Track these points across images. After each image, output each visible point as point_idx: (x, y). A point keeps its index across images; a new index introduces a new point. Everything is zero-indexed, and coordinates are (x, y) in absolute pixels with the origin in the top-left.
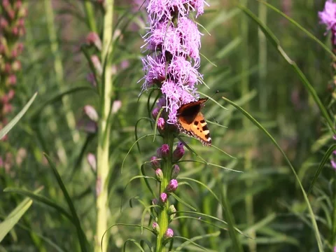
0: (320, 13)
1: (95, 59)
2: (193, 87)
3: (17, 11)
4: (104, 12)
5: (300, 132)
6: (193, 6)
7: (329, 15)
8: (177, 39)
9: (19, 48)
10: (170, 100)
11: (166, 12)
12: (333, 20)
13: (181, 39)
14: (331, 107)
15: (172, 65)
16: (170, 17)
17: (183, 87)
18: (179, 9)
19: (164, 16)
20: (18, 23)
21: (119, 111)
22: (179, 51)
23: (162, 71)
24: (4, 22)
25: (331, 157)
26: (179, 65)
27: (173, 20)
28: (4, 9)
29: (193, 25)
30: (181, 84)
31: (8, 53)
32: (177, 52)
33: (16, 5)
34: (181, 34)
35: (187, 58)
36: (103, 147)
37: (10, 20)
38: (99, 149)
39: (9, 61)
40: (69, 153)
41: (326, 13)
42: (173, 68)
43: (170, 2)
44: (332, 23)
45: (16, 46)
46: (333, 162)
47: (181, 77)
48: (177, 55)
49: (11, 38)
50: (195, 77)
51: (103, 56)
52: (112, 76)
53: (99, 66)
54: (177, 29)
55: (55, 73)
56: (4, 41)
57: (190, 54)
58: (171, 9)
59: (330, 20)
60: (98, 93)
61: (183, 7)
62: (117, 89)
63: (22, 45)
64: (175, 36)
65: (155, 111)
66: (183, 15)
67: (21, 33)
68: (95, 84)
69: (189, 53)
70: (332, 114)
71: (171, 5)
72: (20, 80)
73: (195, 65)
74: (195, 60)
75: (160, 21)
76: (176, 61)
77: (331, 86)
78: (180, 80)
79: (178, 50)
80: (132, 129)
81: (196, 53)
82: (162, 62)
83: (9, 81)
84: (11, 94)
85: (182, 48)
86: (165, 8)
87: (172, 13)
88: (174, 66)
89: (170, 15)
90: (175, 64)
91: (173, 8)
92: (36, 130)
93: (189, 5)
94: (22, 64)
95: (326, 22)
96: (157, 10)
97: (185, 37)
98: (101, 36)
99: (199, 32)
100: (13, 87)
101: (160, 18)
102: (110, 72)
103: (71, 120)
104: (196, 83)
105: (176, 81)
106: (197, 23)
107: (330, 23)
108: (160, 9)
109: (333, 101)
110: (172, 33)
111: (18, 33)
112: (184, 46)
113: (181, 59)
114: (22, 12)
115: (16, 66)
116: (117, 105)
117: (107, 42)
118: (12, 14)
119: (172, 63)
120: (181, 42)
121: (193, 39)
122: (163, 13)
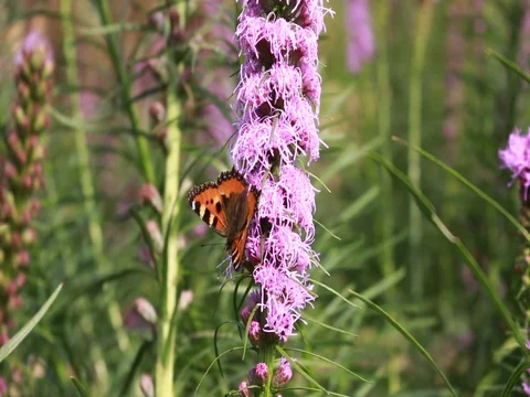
0: (501, 152)
1: (152, 226)
2: (304, 272)
3: (30, 152)
4: (166, 152)
5: (475, 330)
6: (303, 147)
7: (515, 155)
8: (277, 199)
9: (34, 208)
10: (268, 294)
11: (261, 158)
12: (521, 163)
13: (285, 199)
14: (521, 299)
15: (270, 239)
16: (268, 166)
17: (288, 273)
18: (281, 152)
19: (258, 164)
20: (31, 169)
21: (191, 306)
22: (282, 218)
23: (256, 248)
24: (9, 168)
25: (523, 376)
26: (282, 238)
27: (272, 170)
28: (9, 147)
29: (303, 176)
30: (285, 269)
31: (16, 216)
32: (278, 220)
33: (28, 142)
34: (284, 191)
35: (294, 229)
36: (164, 364)
37: (19, 165)
38: (159, 367)
39: (19, 228)
40: (112, 367)
41: (511, 153)
42: (272, 243)
43: (267, 142)
44: (521, 168)
45: (28, 205)
46: (524, 385)
47: (286, 258)
48: (278, 224)
49: (21, 192)
50: (307, 257)
51: (165, 220)
52: (179, 252)
53: (157, 237)
54: (278, 184)
55: (90, 243)
56: (9, 198)
57: (300, 222)
58: (269, 152)
59: (516, 163)
60: (157, 278)
61: (288, 151)
62: (188, 272)
63: (38, 203)
64: (275, 194)
65: (245, 310)
66: (288, 162)
67: (37, 184)
68: (152, 264)
69: (297, 220)
70: (522, 308)
71: (269, 146)
72: (34, 258)
73: (307, 239)
74: (307, 231)
75: (252, 172)
76: (277, 233)
77: (522, 265)
78: (283, 262)
79: (280, 217)
80: (210, 334)
81: (309, 220)
82: (256, 236)
83: (17, 259)
84: (20, 280)
85: (286, 213)
86: (260, 152)
87: (271, 160)
88: (275, 241)
89: (267, 163)
90: (275, 238)
91: (272, 151)
92: (60, 334)
93: (297, 146)
94: (37, 232)
95: (509, 166)
96: (247, 155)
97: (290, 196)
98: (162, 190)
99: (313, 188)
100: (24, 268)
101: (252, 168)
102: (176, 246)
103: (116, 317)
104: (308, 267)
105: (278, 264)
106: (310, 174)
107: (516, 168)
108: (252, 154)
109: (523, 289)
110: (271, 190)
111: (32, 184)
112: (289, 210)
113: (284, 230)
114: (39, 152)
115: (28, 236)
116: (187, 297)
117: (170, 198)
118: (22, 156)
119: (271, 237)
120: (285, 204)
121: (303, 198)
122: (257, 159)
